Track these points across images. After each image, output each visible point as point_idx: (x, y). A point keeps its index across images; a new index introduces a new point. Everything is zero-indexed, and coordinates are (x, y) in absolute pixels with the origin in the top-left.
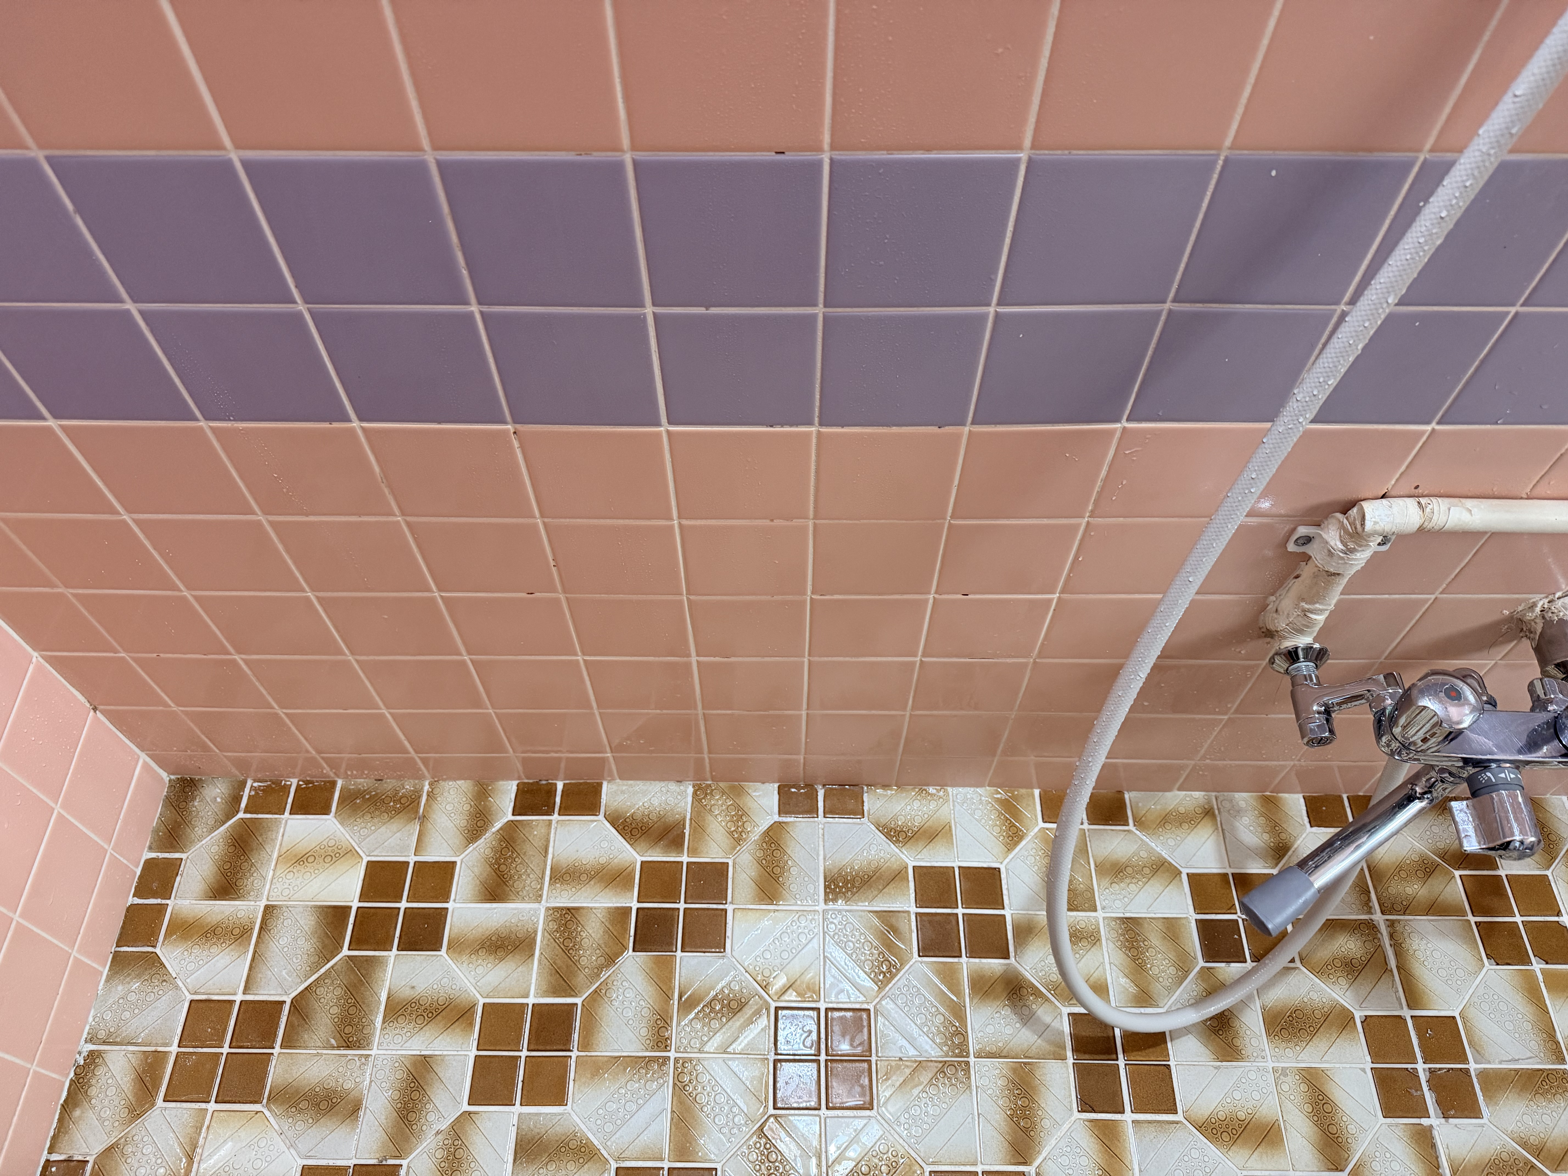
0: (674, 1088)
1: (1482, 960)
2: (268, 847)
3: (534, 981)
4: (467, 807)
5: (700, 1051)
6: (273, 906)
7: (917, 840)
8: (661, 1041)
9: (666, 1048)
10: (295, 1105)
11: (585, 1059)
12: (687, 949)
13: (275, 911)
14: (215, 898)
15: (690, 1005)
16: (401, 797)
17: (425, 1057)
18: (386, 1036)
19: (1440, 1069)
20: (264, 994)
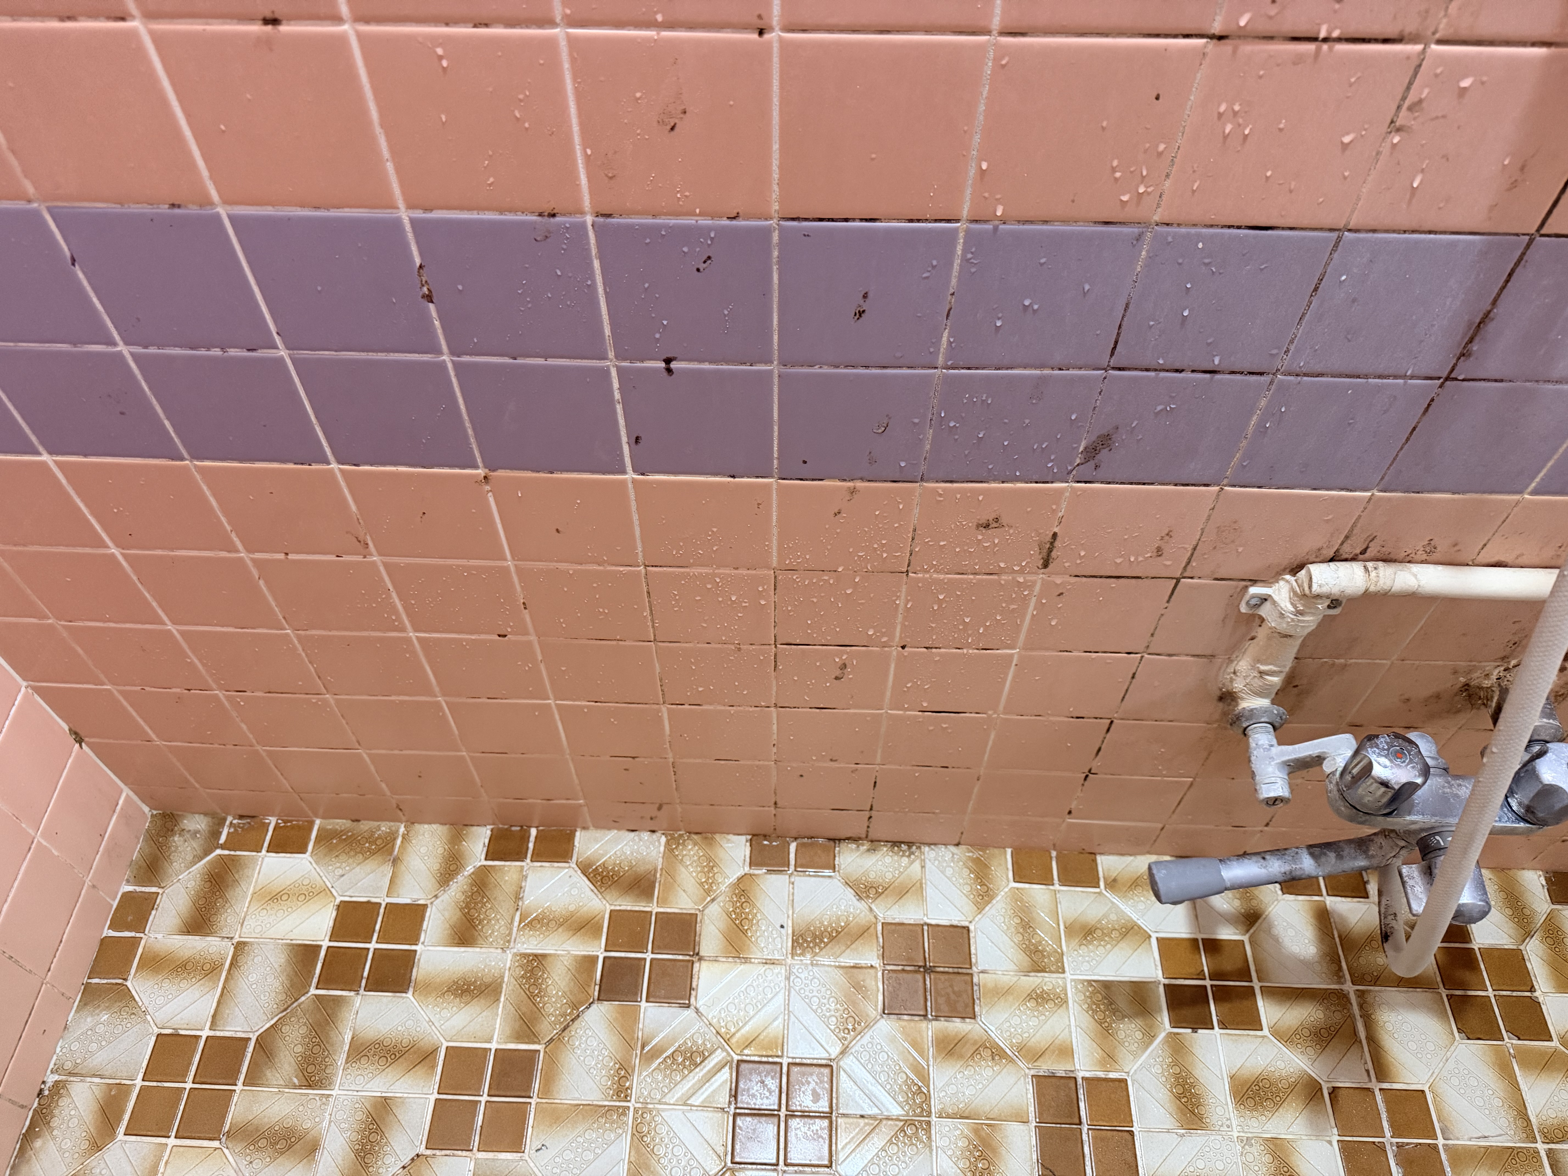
0: (632, 1138)
1: (1453, 1034)
2: (244, 885)
3: (497, 1026)
4: (440, 851)
5: (660, 1103)
6: (245, 943)
7: (887, 896)
8: (622, 1091)
9: (626, 1098)
10: (254, 1142)
11: (544, 1106)
12: (651, 1000)
13: (246, 948)
14: (188, 933)
15: (652, 1057)
16: (377, 839)
17: (386, 1098)
18: (348, 1077)
19: (1408, 1144)
20: (232, 1029)
